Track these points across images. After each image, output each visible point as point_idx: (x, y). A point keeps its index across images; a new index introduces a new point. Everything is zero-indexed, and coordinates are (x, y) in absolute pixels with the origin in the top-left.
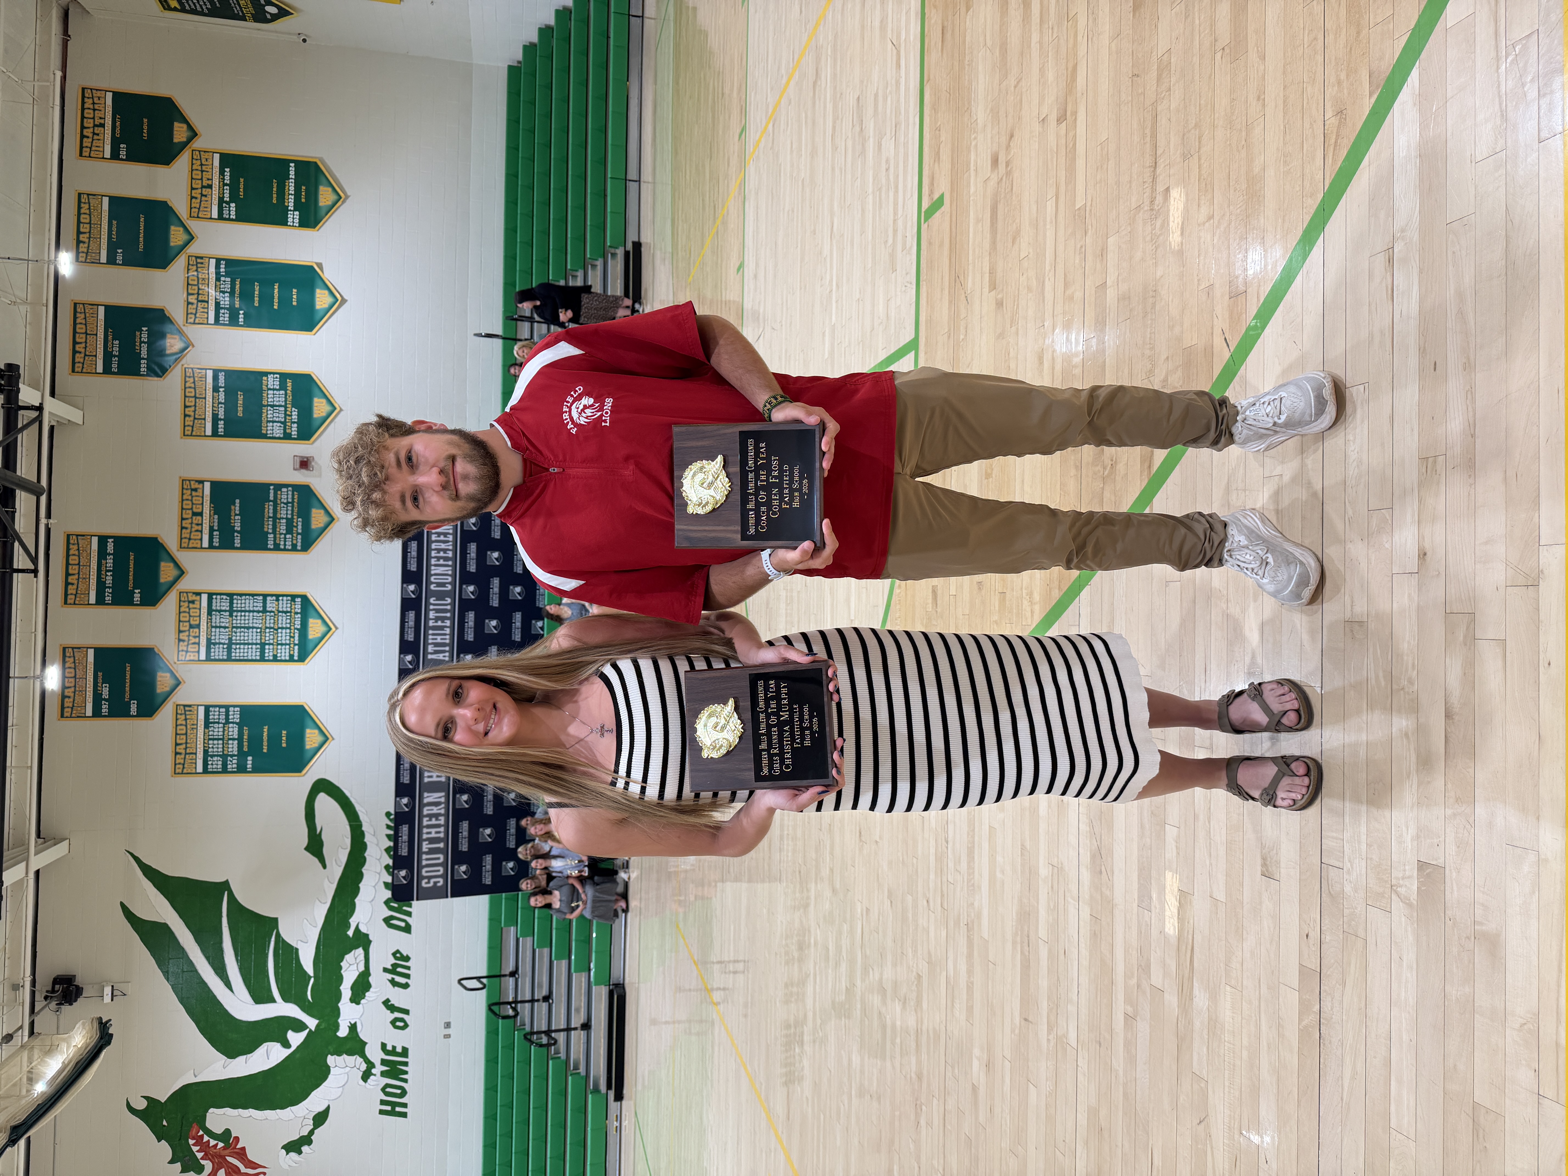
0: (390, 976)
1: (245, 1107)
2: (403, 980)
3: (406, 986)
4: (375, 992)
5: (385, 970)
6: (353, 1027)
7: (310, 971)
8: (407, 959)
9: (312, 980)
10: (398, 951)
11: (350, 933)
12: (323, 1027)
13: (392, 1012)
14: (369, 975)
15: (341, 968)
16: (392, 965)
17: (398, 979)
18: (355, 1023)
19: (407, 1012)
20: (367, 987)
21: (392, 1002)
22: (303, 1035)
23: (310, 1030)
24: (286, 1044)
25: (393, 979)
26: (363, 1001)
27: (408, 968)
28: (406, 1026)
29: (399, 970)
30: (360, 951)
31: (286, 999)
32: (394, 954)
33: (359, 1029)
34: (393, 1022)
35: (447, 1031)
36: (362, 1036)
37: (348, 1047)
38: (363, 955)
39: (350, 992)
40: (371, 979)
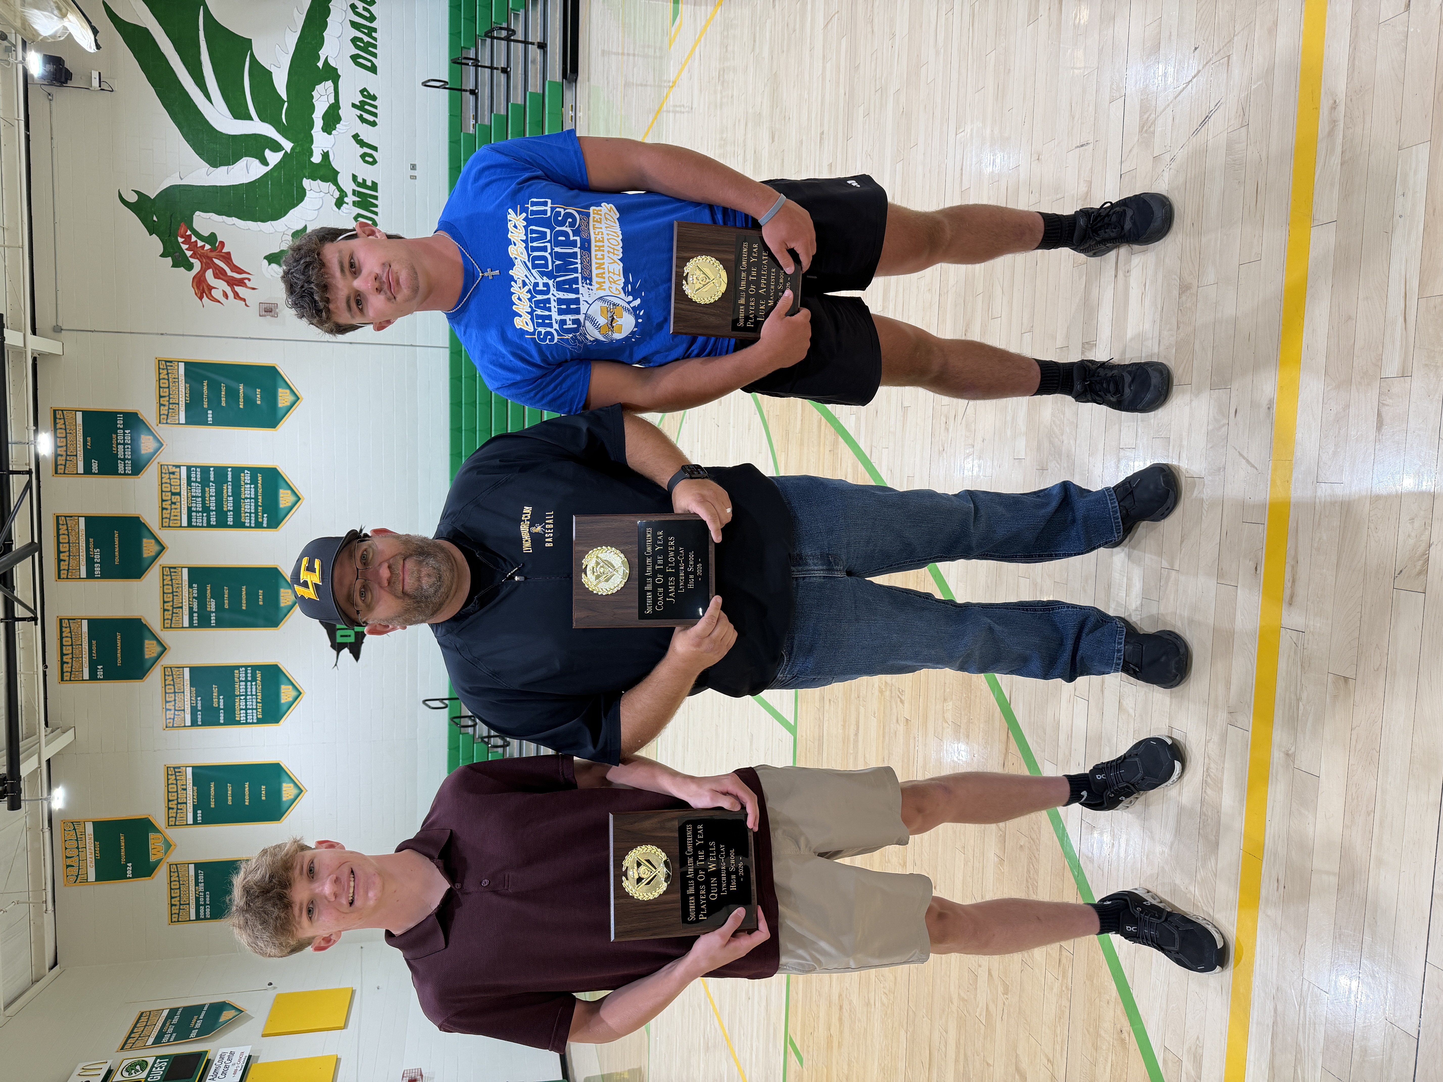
0: (359, 112)
1: (229, 215)
2: (371, 118)
3: (374, 124)
4: (345, 126)
5: (354, 105)
6: (326, 155)
7: (284, 96)
8: (374, 98)
9: (286, 104)
10: (365, 90)
11: (320, 64)
12: (297, 150)
13: (361, 147)
14: (340, 108)
15: (312, 97)
16: (360, 102)
17: (366, 116)
18: (328, 152)
19: (375, 149)
20: (338, 119)
21: (361, 137)
22: (280, 155)
23: (286, 152)
24: (265, 162)
25: (361, 115)
26: (334, 132)
27: (376, 107)
28: (374, 162)
29: (367, 107)
30: (329, 84)
31: (262, 120)
32: (362, 92)
33: (331, 158)
34: (363, 156)
35: (413, 173)
36: (335, 165)
37: (321, 173)
38: (332, 88)
39: (322, 122)
40: (341, 112)
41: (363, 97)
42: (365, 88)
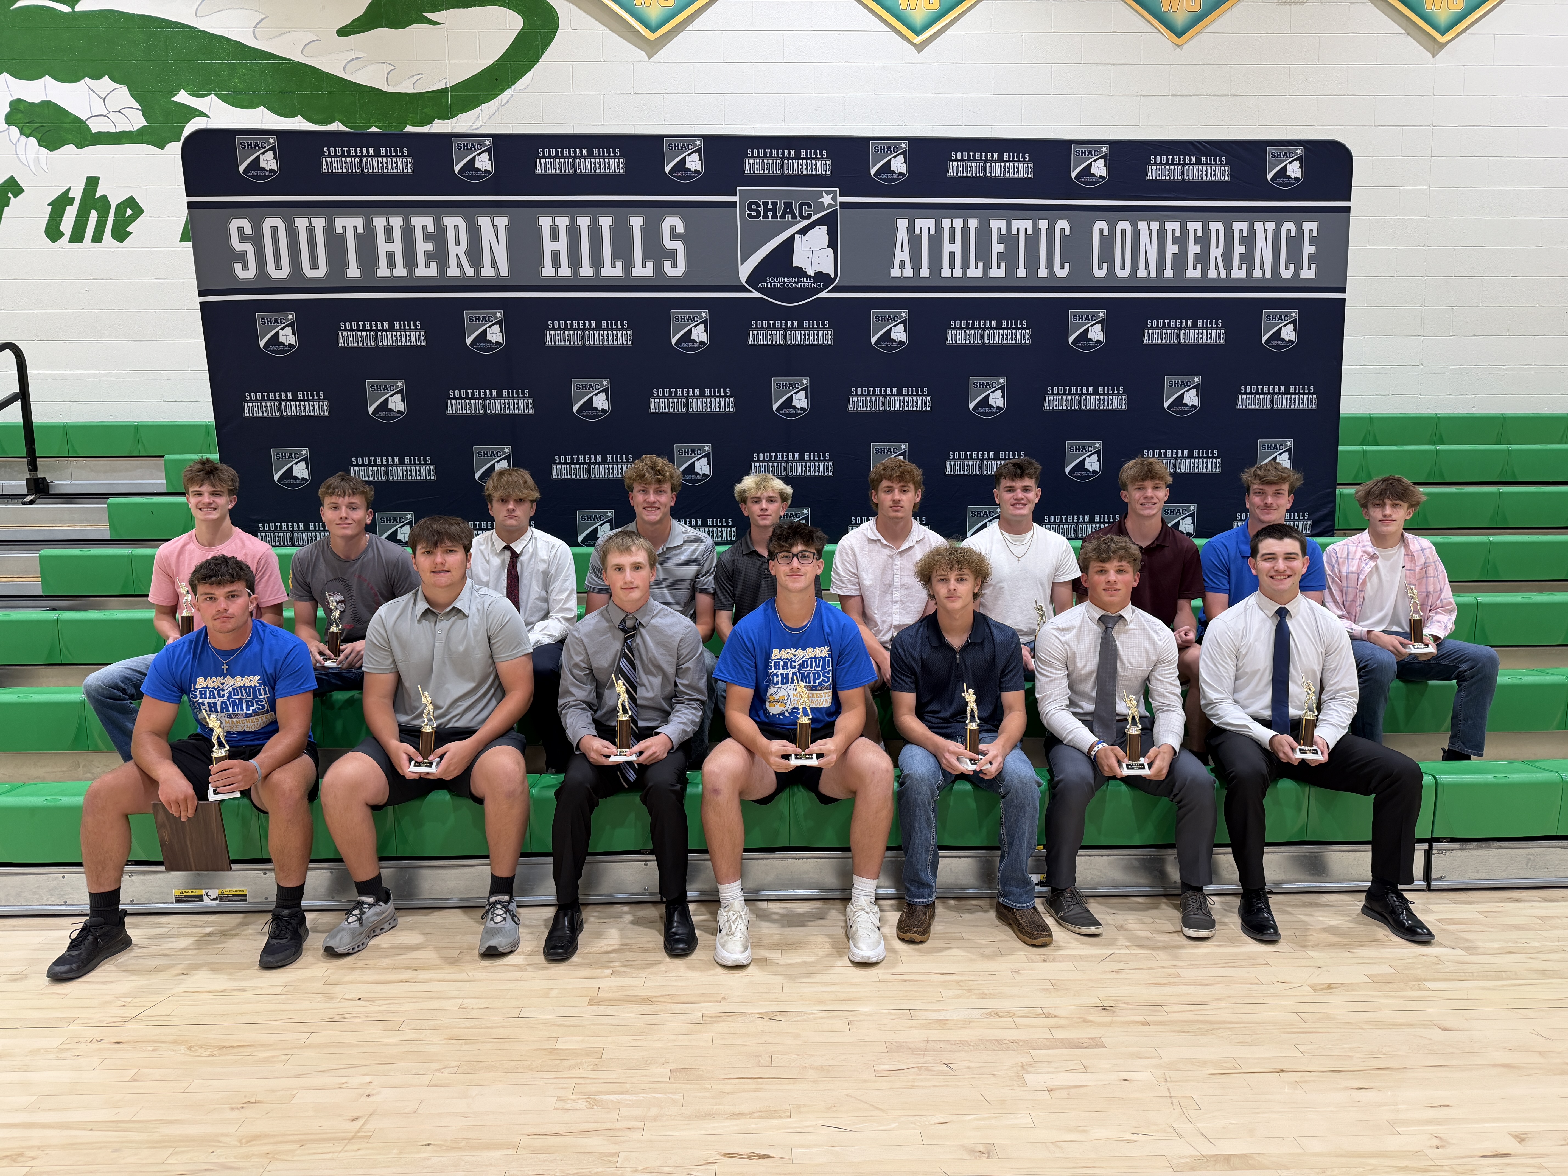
0: (77, 194)
2: (67, 224)
3: (53, 232)
4: (37, 160)
5: (92, 183)
8: (121, 234)
9: (66, 9)
10: (138, 211)
11: (183, 97)
14: (80, 146)
15: (97, 77)
16: (104, 197)
17: (70, 214)
20: (50, 141)
25: (71, 201)
26: (14, 131)
27: (98, 237)
29: (94, 215)
32: (131, 202)
38: (128, 128)
39: (37, 101)
40: (69, 149)
41: (118, 206)
42: (141, 211)
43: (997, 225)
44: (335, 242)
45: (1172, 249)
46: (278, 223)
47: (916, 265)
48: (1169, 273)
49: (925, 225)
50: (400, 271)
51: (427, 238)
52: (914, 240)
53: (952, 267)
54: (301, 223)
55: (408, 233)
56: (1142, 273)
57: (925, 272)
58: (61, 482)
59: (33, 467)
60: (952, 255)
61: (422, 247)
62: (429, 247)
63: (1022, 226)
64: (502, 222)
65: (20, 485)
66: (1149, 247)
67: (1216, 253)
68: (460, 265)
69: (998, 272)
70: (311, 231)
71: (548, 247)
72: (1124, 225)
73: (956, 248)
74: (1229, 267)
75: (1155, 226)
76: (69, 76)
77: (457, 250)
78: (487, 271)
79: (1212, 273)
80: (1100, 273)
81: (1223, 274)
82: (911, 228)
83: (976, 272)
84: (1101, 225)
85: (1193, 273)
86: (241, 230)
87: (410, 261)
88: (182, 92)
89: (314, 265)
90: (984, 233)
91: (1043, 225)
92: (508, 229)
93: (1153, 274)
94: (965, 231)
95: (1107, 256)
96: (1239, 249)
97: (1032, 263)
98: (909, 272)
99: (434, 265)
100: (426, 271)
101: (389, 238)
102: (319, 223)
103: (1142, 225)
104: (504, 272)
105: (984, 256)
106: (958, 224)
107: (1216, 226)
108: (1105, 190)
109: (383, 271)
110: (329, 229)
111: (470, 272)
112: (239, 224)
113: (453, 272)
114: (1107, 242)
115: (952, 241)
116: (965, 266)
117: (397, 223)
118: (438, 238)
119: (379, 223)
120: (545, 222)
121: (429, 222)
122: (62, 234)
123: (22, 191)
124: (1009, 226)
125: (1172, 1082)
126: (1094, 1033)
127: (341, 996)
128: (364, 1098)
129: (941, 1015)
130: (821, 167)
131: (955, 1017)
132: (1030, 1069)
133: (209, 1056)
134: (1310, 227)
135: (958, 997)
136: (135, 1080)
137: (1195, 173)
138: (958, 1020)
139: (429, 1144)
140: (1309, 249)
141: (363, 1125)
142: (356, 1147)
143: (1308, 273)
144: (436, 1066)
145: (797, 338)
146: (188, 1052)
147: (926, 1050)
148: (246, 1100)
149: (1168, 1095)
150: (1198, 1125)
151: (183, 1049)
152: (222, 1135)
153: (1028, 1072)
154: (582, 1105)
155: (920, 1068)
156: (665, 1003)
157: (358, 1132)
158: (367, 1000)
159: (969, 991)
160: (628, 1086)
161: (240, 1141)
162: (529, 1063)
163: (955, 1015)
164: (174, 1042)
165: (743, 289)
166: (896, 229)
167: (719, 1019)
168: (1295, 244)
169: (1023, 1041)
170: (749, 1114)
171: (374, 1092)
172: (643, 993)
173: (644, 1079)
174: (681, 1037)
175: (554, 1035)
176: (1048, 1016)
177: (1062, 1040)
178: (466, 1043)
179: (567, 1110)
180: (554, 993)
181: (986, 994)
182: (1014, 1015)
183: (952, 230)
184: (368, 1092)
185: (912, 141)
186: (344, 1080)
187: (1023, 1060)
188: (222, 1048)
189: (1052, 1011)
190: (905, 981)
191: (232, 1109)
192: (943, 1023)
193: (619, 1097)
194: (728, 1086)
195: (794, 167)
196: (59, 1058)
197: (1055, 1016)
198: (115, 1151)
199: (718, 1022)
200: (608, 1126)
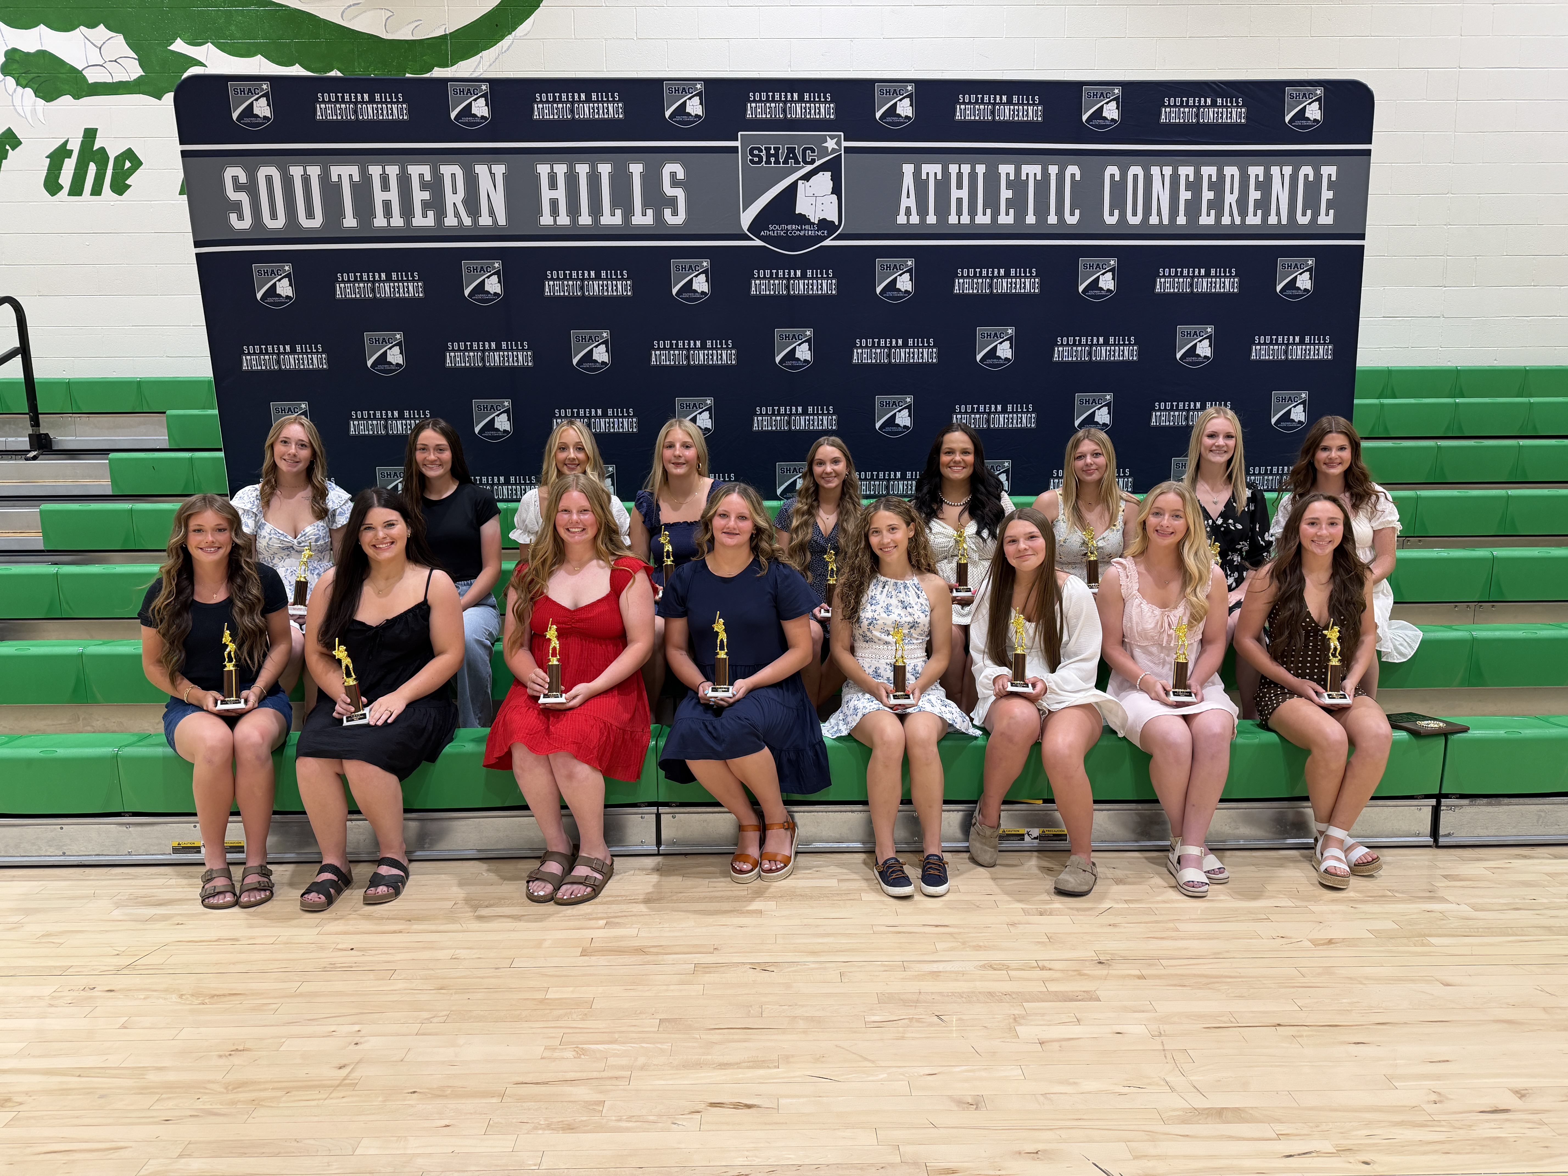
0: (75, 146)
2: (66, 178)
3: (52, 185)
4: (34, 111)
5: (90, 134)
8: (120, 187)
11: (179, 46)
15: (92, 25)
16: (102, 150)
17: (69, 167)
20: (48, 93)
25: (69, 154)
26: (11, 81)
27: (97, 191)
29: (92, 168)
32: (129, 154)
38: (125, 78)
39: (32, 50)
40: (66, 100)
41: (116, 158)
42: (141, 163)
43: (1006, 170)
44: (331, 191)
45: (1185, 195)
46: (273, 171)
47: (923, 211)
48: (1181, 220)
49: (932, 170)
50: (397, 221)
51: (424, 186)
52: (921, 185)
53: (959, 213)
54: (296, 171)
55: (404, 181)
56: (1154, 220)
57: (931, 219)
58: (64, 439)
59: (35, 422)
60: (959, 201)
61: (419, 196)
62: (426, 195)
63: (1032, 171)
64: (500, 170)
65: (22, 442)
66: (1161, 192)
67: (1230, 198)
68: (457, 214)
69: (1006, 219)
70: (306, 180)
71: (547, 194)
72: (1136, 170)
73: (964, 194)
74: (1243, 213)
75: (1168, 171)
76: (64, 25)
77: (454, 199)
78: (485, 220)
79: (1226, 220)
80: (1111, 220)
81: (1238, 221)
82: (917, 174)
83: (984, 219)
84: (1112, 170)
85: (1206, 219)
86: (235, 179)
87: (407, 211)
88: (179, 40)
89: (310, 215)
90: (992, 179)
91: (1053, 170)
92: (506, 177)
93: (1166, 221)
94: (973, 176)
95: (1119, 201)
96: (1254, 195)
97: (1042, 210)
98: (915, 219)
99: (431, 214)
100: (423, 220)
101: (385, 187)
102: (314, 171)
103: (1155, 171)
104: (502, 221)
105: (992, 202)
106: (966, 169)
107: (1231, 171)
108: (1117, 133)
109: (380, 221)
110: (325, 178)
111: (467, 221)
112: (233, 173)
113: (450, 221)
114: (1118, 189)
115: (960, 186)
116: (973, 212)
117: (393, 171)
118: (435, 186)
119: (375, 171)
120: (543, 170)
121: (425, 170)
122: (61, 188)
123: (20, 143)
124: (1018, 172)
125: (1165, 1036)
126: (1089, 986)
127: (334, 946)
128: (353, 1047)
129: (935, 967)
130: (824, 110)
131: (948, 969)
132: (1023, 1021)
133: (200, 1004)
134: (1329, 171)
135: (952, 949)
136: (126, 1028)
137: (1210, 116)
138: (951, 972)
139: (414, 1092)
140: (1327, 195)
141: (349, 1073)
142: (342, 1094)
143: (1326, 219)
144: (425, 1015)
145: (800, 287)
146: (180, 1000)
147: (918, 1001)
148: (234, 1048)
149: (1161, 1048)
150: (1191, 1078)
151: (174, 997)
152: (209, 1082)
153: (1020, 1024)
154: (570, 1054)
155: (911, 1019)
156: (657, 954)
157: (344, 1080)
158: (359, 950)
159: (964, 943)
160: (616, 1036)
161: (226, 1088)
162: (518, 1012)
163: (948, 967)
164: (166, 990)
165: (745, 237)
166: (902, 174)
167: (711, 969)
168: (1313, 189)
169: (1017, 993)
170: (737, 1064)
171: (362, 1040)
172: (636, 943)
173: (633, 1029)
174: (672, 987)
175: (545, 985)
176: (1043, 968)
177: (1055, 993)
178: (456, 993)
179: (555, 1059)
180: (547, 944)
181: (980, 947)
182: (1008, 968)
183: (960, 175)
184: (357, 1040)
185: (918, 83)
186: (333, 1028)
187: (1016, 1012)
188: (213, 996)
189: (1047, 964)
190: (900, 933)
191: (220, 1056)
192: (935, 975)
193: (606, 1046)
194: (716, 1037)
195: (797, 111)
196: (51, 1006)
197: (1050, 969)
198: (101, 1097)
199: (710, 972)
200: (595, 1075)
